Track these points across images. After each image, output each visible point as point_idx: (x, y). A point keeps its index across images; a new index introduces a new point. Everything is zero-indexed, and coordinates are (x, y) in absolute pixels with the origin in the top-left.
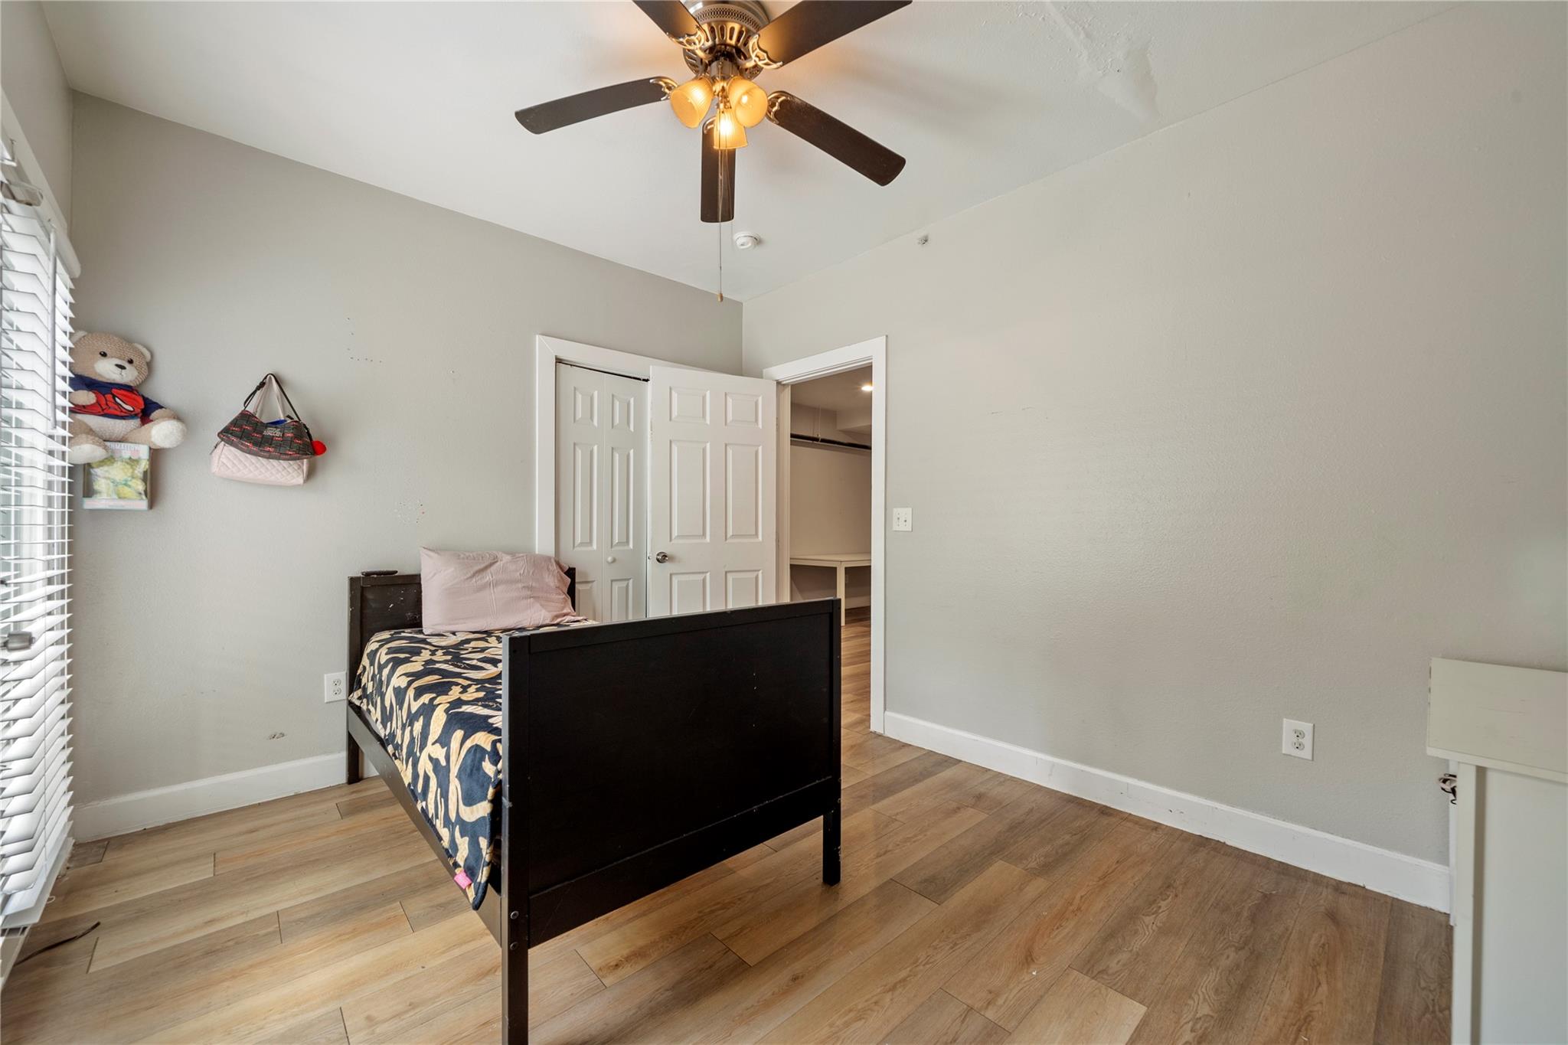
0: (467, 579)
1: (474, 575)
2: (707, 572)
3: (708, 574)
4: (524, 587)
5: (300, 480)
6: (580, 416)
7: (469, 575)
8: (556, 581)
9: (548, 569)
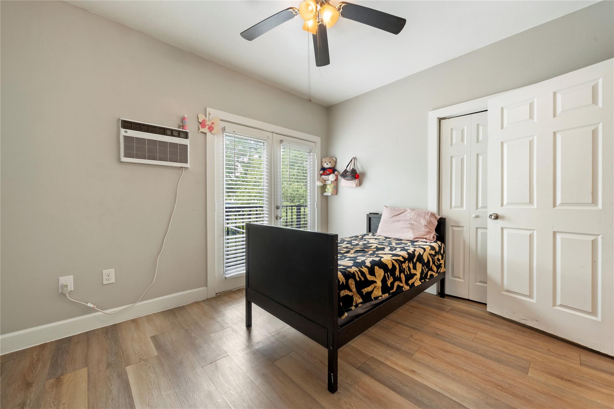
0: (391, 218)
1: (393, 217)
2: (535, 230)
3: (535, 231)
4: (410, 223)
5: (355, 186)
6: (455, 142)
7: (391, 217)
8: (426, 223)
9: (424, 217)
